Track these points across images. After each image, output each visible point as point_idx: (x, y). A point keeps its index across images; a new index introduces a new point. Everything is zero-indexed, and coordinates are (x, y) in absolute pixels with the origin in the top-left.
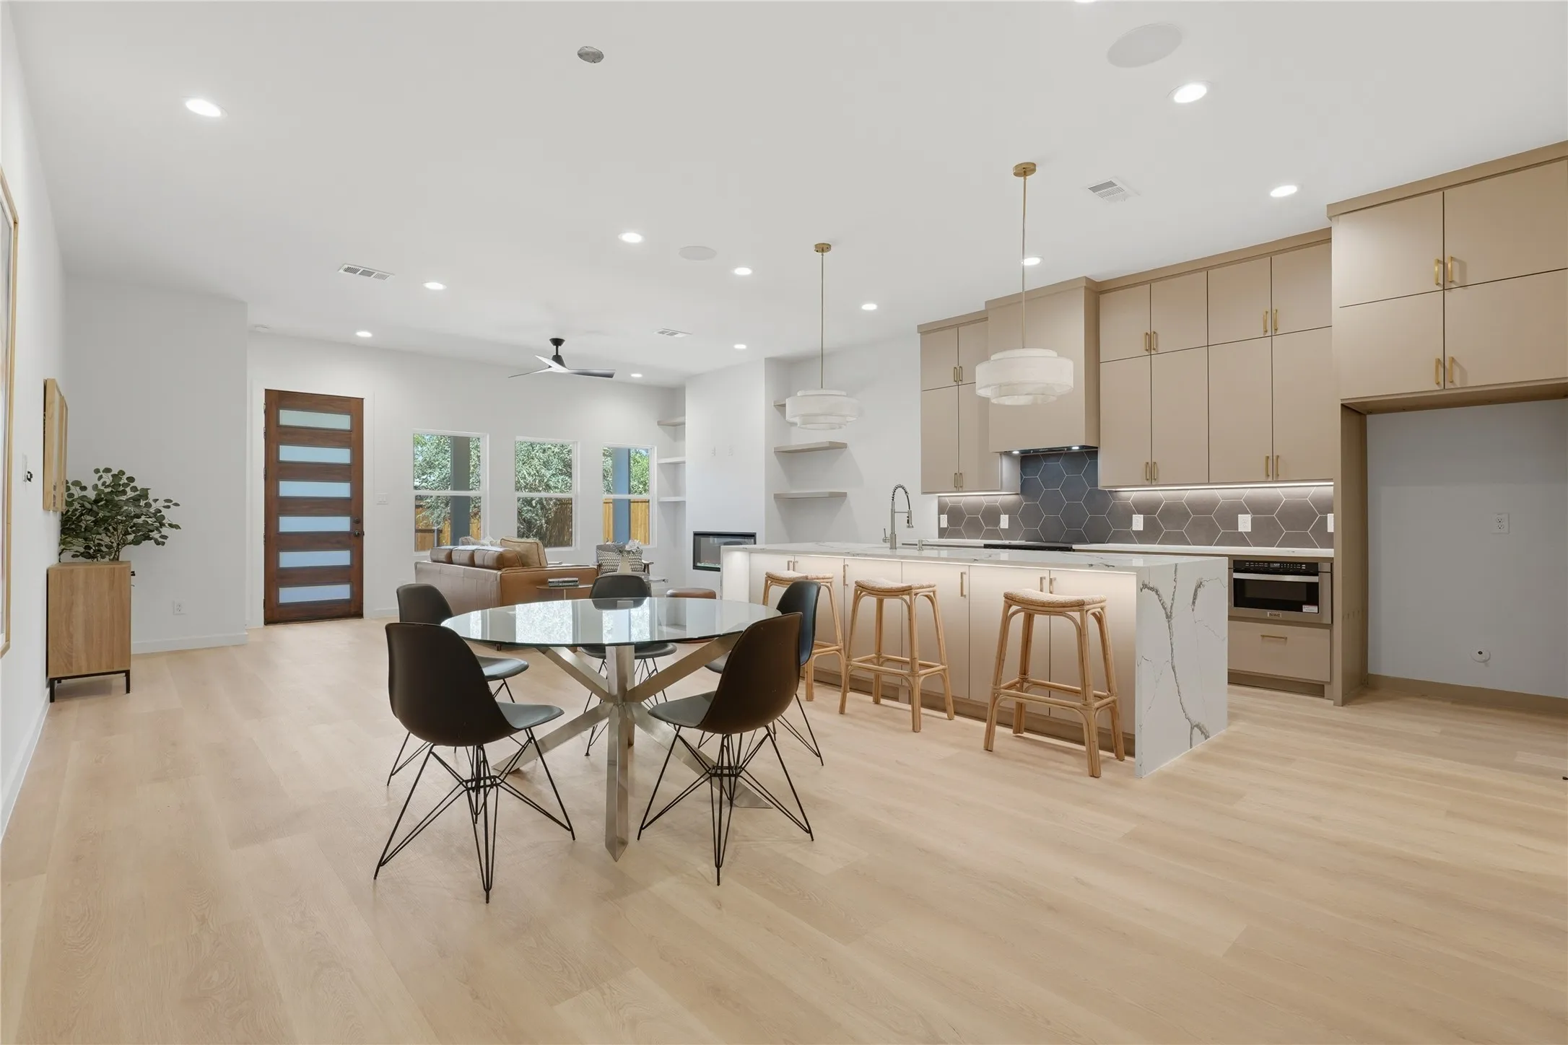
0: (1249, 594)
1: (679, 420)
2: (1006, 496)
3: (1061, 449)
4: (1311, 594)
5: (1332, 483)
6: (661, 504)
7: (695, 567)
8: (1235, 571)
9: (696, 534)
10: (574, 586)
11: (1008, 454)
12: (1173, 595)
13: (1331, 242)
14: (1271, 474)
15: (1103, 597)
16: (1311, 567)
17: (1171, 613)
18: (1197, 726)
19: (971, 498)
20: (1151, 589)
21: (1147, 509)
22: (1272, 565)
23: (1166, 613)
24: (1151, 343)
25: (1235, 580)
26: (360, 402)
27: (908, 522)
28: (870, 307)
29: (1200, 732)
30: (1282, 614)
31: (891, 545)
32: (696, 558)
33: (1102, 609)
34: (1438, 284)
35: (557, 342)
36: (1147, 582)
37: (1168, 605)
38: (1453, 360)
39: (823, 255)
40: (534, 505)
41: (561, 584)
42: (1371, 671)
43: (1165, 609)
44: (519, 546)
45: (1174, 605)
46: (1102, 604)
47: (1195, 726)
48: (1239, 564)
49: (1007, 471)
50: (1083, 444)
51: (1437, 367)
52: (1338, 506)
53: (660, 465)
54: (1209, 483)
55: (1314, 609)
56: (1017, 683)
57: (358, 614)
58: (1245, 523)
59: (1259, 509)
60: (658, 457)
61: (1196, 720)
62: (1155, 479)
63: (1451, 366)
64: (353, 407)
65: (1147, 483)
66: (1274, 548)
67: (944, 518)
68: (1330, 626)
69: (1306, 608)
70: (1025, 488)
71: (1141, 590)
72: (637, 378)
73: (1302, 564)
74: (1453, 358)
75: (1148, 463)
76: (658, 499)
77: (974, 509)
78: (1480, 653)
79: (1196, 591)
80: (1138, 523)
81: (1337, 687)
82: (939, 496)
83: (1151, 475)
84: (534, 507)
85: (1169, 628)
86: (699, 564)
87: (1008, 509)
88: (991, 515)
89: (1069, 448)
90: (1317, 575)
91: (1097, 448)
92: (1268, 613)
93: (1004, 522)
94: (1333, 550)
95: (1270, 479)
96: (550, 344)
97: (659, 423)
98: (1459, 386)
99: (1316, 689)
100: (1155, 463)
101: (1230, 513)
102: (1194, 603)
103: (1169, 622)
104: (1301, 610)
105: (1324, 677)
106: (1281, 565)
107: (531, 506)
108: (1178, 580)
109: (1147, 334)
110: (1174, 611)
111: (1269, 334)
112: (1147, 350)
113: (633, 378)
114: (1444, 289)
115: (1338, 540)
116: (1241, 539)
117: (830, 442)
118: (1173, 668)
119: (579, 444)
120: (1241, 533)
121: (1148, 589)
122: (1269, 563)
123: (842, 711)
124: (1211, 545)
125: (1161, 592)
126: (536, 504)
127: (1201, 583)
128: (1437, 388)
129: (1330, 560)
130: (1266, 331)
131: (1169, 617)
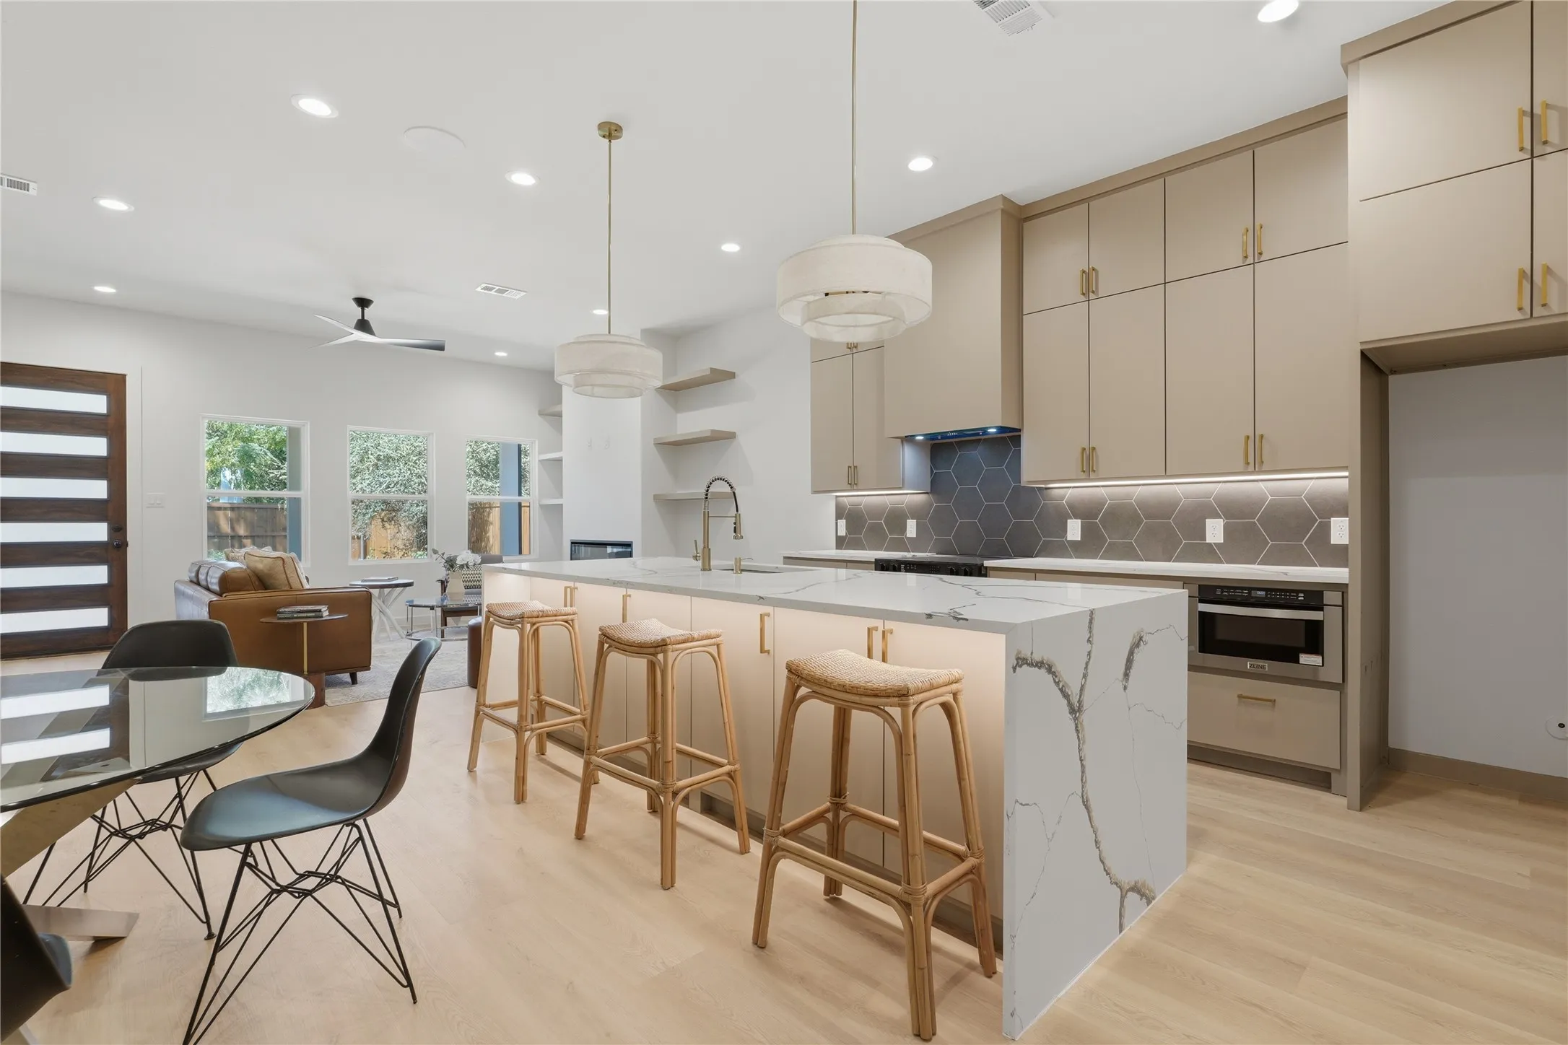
0: (1222, 634)
1: (556, 409)
2: (912, 497)
3: (975, 432)
4: (1313, 638)
5: (1346, 474)
6: (542, 507)
8: (1201, 601)
9: (574, 543)
10: (314, 617)
11: (909, 439)
12: (1086, 668)
13: (1347, 117)
14: (1251, 460)
15: (956, 672)
16: (1313, 596)
17: (1080, 702)
18: (1135, 889)
19: (870, 498)
20: (1039, 665)
21: (1087, 512)
22: (1254, 593)
23: (1070, 705)
24: (1089, 284)
25: (1202, 614)
26: (121, 379)
27: (735, 532)
28: (731, 248)
29: (1139, 897)
30: (1267, 666)
31: (703, 564)
33: (955, 695)
34: (1522, 149)
35: (363, 303)
36: (1026, 653)
37: (1074, 690)
38: (1548, 270)
39: (610, 141)
41: (295, 615)
42: (1393, 743)
43: (1066, 696)
44: (262, 562)
45: (1087, 687)
46: (954, 687)
47: (1128, 891)
48: (1207, 591)
49: (911, 461)
50: (1000, 424)
51: (1520, 284)
52: (1356, 506)
53: (541, 461)
54: (1166, 476)
55: (1315, 660)
56: (827, 811)
58: (1215, 531)
59: (1234, 511)
60: (540, 453)
61: (1127, 879)
62: (1094, 471)
63: (1544, 281)
64: (112, 385)
65: (1083, 476)
66: (1256, 566)
67: (842, 523)
68: (1340, 687)
69: (1305, 659)
70: (936, 486)
71: (1014, 669)
72: (503, 358)
73: (1298, 592)
74: (1548, 267)
75: (1084, 449)
76: (539, 501)
77: (876, 512)
78: (1562, 726)
79: (1131, 653)
80: (1074, 530)
81: (1353, 777)
82: (837, 497)
83: (1088, 465)
85: (1077, 731)
87: (916, 513)
88: (896, 519)
89: (984, 430)
90: (1321, 609)
91: (1019, 430)
92: (1249, 663)
93: (911, 529)
94: (1347, 570)
95: (1251, 468)
96: (354, 305)
97: (541, 414)
98: (1557, 312)
99: (1320, 779)
100: (1094, 448)
101: (1194, 518)
102: (1126, 675)
103: (1075, 719)
104: (1297, 661)
105: (1331, 762)
106: (1266, 594)
108: (1095, 639)
109: (1084, 272)
110: (1086, 699)
111: (1250, 260)
112: (1084, 294)
113: (497, 356)
114: (1532, 157)
115: (1356, 556)
116: (1210, 553)
117: (713, 431)
118: (1086, 805)
119: (435, 435)
120: (1210, 544)
121: (1028, 665)
122: (1250, 589)
123: (580, 835)
124: (1170, 561)
125: (1059, 667)
127: (1141, 638)
128: (1519, 316)
129: (1342, 588)
130: (1246, 257)
131: (1075, 710)
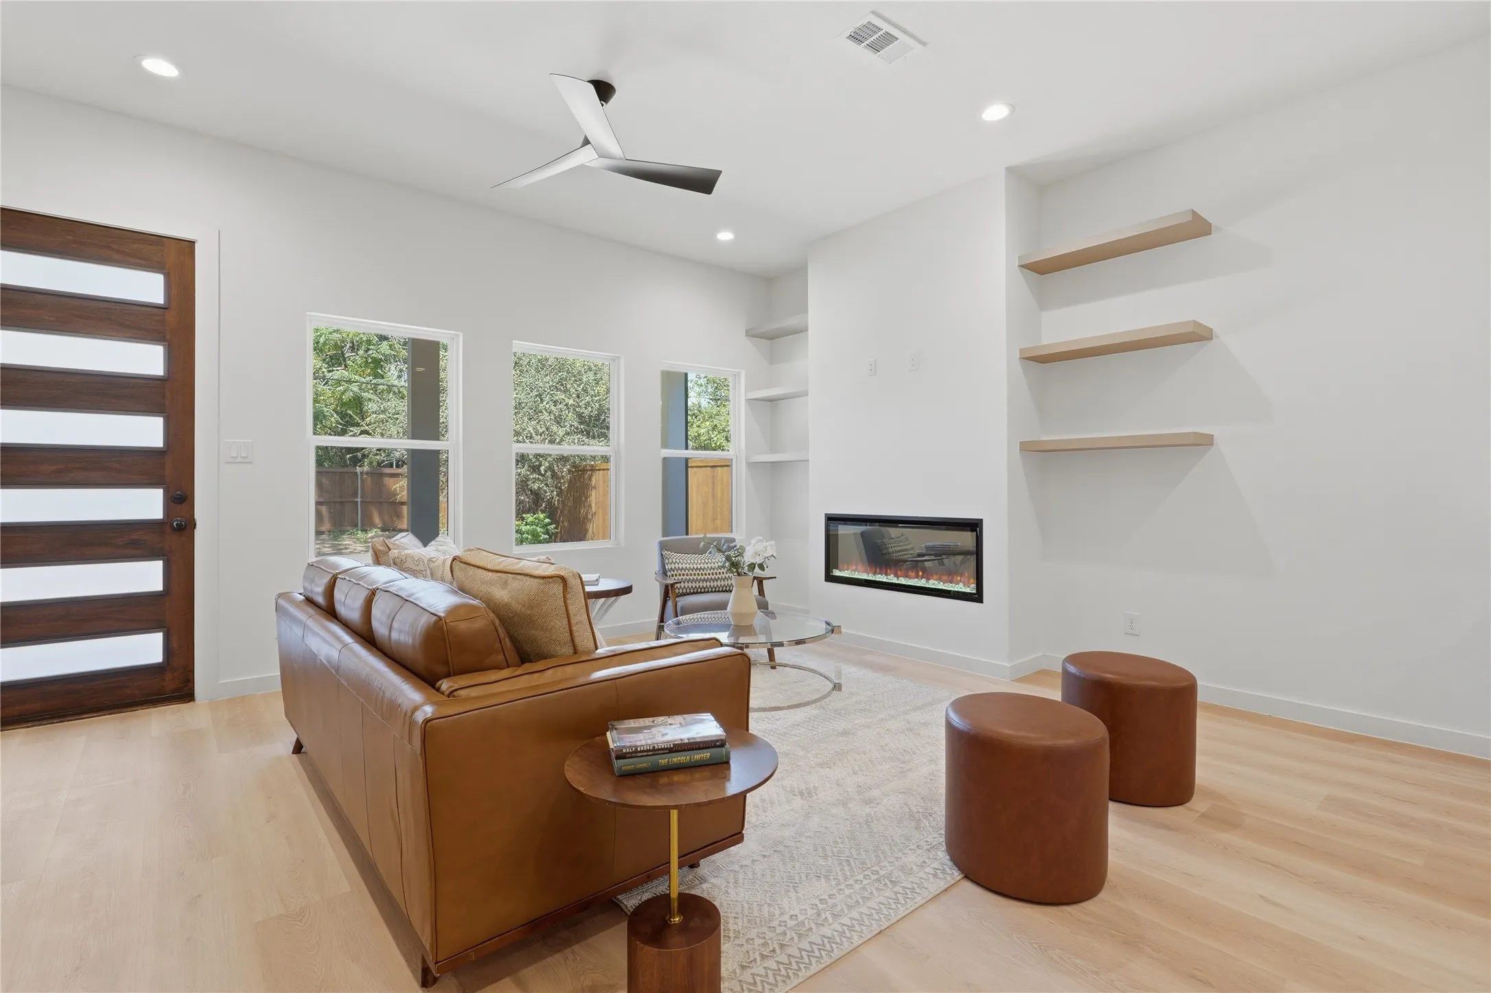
1: (792, 322)
6: (752, 466)
7: (830, 578)
9: (831, 519)
26: (187, 248)
32: (830, 562)
40: (543, 472)
53: (748, 400)
57: (183, 692)
60: (747, 389)
64: (173, 257)
76: (745, 458)
84: (543, 475)
86: (836, 573)
97: (751, 334)
107: (540, 474)
113: (718, 242)
126: (546, 471)
